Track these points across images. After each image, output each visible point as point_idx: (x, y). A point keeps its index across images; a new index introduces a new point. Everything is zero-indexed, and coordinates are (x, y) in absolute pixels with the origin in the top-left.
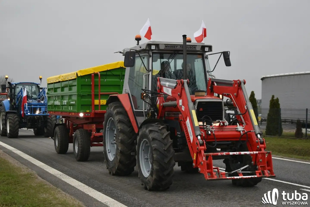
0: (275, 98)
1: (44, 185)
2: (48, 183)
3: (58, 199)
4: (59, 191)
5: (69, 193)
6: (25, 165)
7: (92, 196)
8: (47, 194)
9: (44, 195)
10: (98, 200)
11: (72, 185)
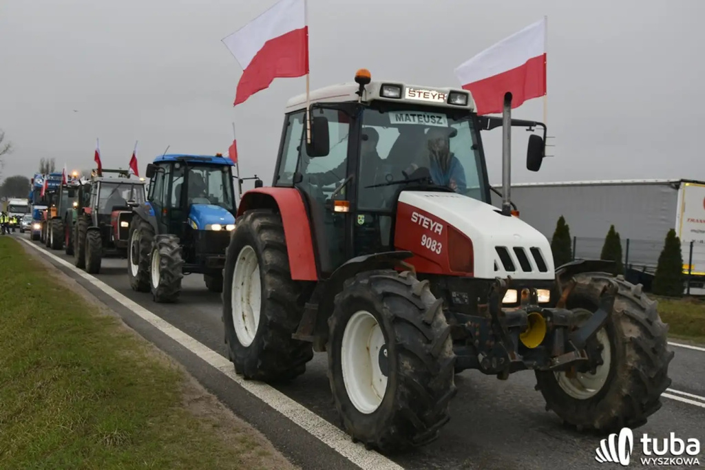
1: (130, 337)
2: (136, 333)
3: (146, 359)
4: (152, 347)
5: (165, 351)
6: (106, 304)
7: (201, 357)
8: (132, 351)
9: (127, 353)
10: (210, 363)
11: (173, 338)
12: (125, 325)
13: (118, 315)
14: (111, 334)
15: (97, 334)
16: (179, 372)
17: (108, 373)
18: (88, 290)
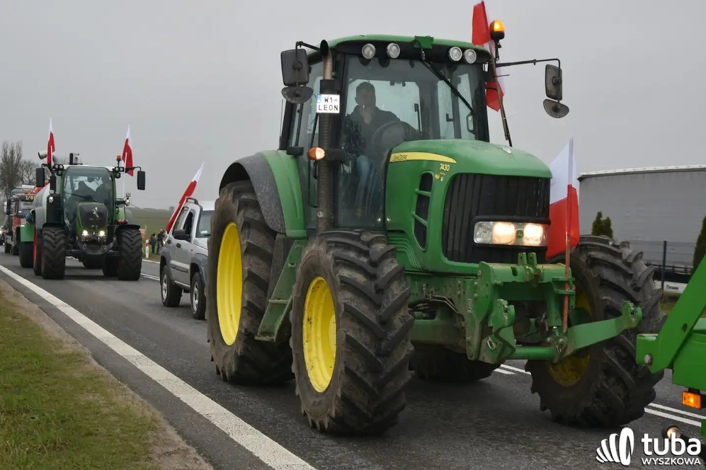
0: (604, 218)
1: (97, 377)
2: (107, 373)
3: (114, 404)
4: (124, 390)
5: (141, 394)
6: (73, 335)
7: (185, 401)
8: (98, 394)
9: (91, 397)
10: (195, 409)
11: (154, 378)
12: (95, 363)
13: (87, 350)
14: (75, 374)
15: (56, 373)
16: (154, 420)
17: (63, 422)
18: (53, 319)
